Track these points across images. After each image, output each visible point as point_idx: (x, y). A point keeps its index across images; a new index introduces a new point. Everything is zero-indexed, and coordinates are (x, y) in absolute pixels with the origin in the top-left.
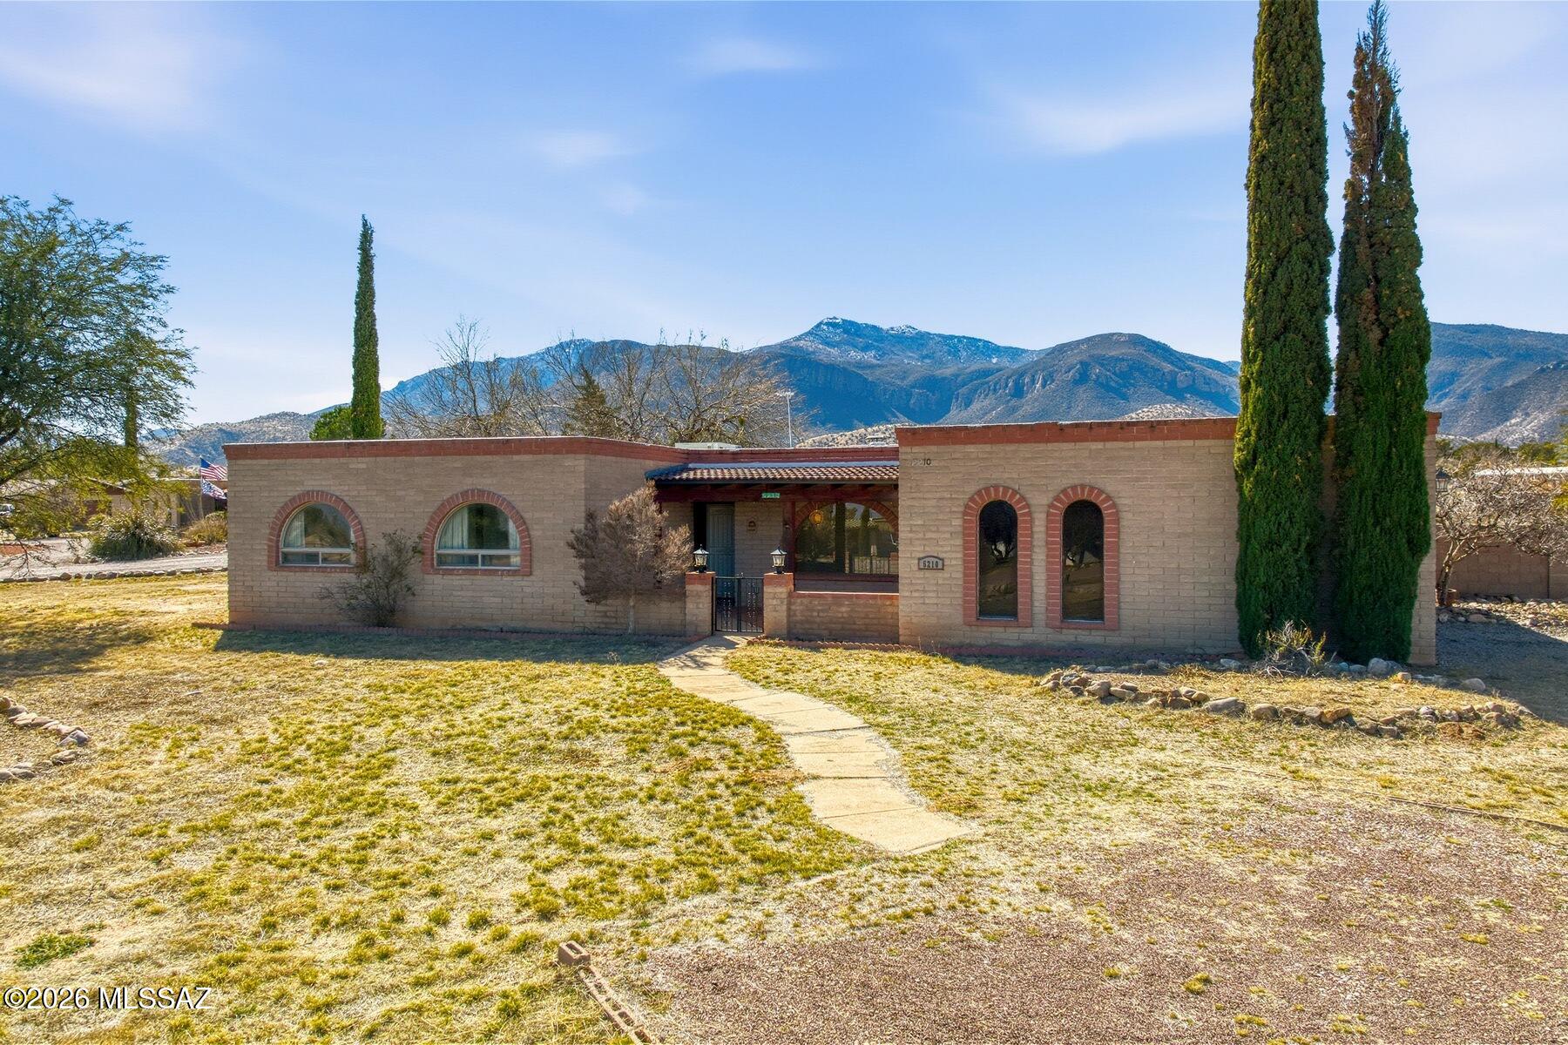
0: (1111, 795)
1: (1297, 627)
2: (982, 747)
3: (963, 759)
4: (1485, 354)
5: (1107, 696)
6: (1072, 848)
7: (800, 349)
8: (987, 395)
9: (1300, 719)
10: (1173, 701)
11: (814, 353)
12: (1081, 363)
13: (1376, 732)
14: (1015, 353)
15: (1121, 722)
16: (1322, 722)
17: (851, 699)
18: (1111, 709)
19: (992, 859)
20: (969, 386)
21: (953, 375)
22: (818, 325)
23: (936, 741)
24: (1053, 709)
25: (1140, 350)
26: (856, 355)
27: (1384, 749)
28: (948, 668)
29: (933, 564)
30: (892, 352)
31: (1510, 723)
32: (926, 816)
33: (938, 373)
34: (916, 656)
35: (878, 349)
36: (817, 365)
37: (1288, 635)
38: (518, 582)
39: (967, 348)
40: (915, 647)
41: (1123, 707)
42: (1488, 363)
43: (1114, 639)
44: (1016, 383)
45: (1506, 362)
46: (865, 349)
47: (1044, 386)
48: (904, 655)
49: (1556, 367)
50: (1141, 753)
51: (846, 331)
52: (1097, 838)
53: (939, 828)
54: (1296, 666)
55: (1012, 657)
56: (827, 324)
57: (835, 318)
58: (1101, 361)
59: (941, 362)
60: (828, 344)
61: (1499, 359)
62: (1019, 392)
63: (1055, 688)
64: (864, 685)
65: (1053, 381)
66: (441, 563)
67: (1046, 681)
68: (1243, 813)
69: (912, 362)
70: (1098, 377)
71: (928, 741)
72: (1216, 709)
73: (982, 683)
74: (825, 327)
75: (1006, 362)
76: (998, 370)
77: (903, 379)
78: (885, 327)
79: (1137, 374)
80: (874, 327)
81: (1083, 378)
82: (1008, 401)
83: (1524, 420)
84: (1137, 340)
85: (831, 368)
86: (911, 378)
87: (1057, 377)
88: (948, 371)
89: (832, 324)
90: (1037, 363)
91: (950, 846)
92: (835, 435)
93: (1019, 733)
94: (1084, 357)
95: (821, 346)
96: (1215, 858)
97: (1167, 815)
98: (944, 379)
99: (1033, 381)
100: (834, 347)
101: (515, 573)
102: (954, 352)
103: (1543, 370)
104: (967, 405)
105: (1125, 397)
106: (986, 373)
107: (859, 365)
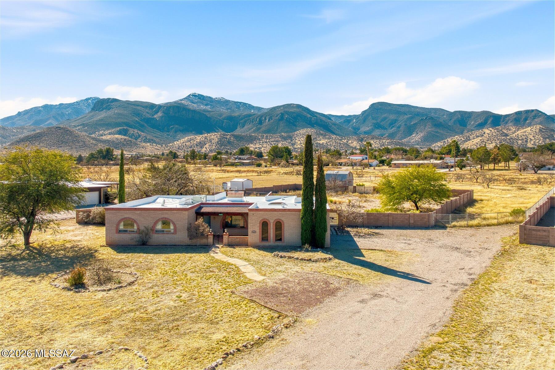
0: (281, 272)
1: (308, 245)
2: (265, 266)
3: (263, 269)
4: (405, 114)
5: (281, 257)
6: (276, 279)
7: (182, 104)
8: (250, 123)
9: (305, 260)
10: (290, 257)
11: (187, 105)
12: (281, 113)
13: (314, 261)
14: (259, 109)
15: (283, 261)
16: (307, 260)
17: (245, 259)
18: (282, 259)
19: (268, 281)
20: (244, 120)
21: (238, 116)
22: (189, 96)
23: (259, 266)
24: (274, 259)
25: (300, 110)
26: (203, 107)
27: (314, 264)
28: (257, 251)
29: (254, 232)
30: (216, 106)
31: (330, 259)
32: (260, 276)
33: (233, 115)
34: (251, 248)
35: (211, 105)
36: (189, 110)
37: (307, 246)
38: (173, 235)
39: (243, 106)
40: (251, 247)
41: (283, 258)
42: (406, 117)
43: (284, 244)
44: (260, 119)
45: (412, 117)
46: (206, 105)
47: (269, 121)
48: (250, 248)
49: (426, 118)
50: (285, 266)
51: (199, 98)
52: (279, 277)
53: (263, 278)
54: (307, 251)
55: (267, 248)
56: (192, 95)
57: (195, 93)
58: (287, 113)
59: (234, 111)
60: (193, 102)
61: (409, 116)
62: (261, 123)
63: (274, 256)
64: (246, 256)
65: (272, 120)
66: (156, 232)
67: (273, 254)
68: (294, 274)
69: (223, 110)
70: (287, 118)
71: (258, 266)
72: (295, 259)
73: (264, 255)
74: (192, 96)
75: (256, 112)
76: (254, 115)
77: (221, 116)
78: (214, 97)
79: (299, 118)
80: (210, 97)
81: (282, 118)
82: (258, 126)
83: (416, 135)
84: (299, 106)
85: (194, 111)
86: (223, 116)
87: (273, 118)
88: (236, 114)
89: (194, 95)
90: (266, 113)
91: (264, 280)
92: (196, 136)
93: (270, 264)
94: (282, 112)
95: (190, 103)
96: (290, 279)
97: (286, 274)
98: (235, 117)
99: (265, 119)
100: (195, 104)
101: (173, 234)
102: (238, 107)
103: (422, 119)
104: (243, 127)
105: (295, 125)
106: (250, 115)
107: (204, 110)
